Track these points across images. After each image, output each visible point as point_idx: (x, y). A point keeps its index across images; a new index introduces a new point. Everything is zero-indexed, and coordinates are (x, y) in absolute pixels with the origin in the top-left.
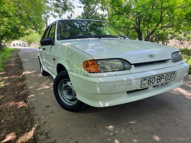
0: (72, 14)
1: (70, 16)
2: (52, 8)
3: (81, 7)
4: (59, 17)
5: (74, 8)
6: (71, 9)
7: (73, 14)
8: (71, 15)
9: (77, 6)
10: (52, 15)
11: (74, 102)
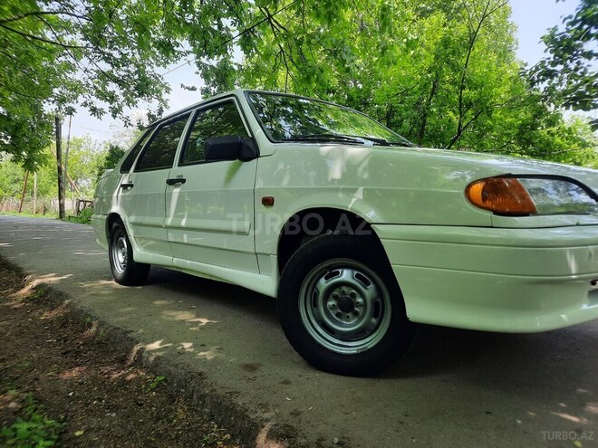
0: (161, 108)
1: (156, 114)
2: (88, 85)
3: (193, 89)
4: (111, 113)
5: (168, 90)
6: (158, 91)
7: (164, 109)
8: (160, 111)
9: (182, 86)
10: (88, 108)
11: (368, 339)
